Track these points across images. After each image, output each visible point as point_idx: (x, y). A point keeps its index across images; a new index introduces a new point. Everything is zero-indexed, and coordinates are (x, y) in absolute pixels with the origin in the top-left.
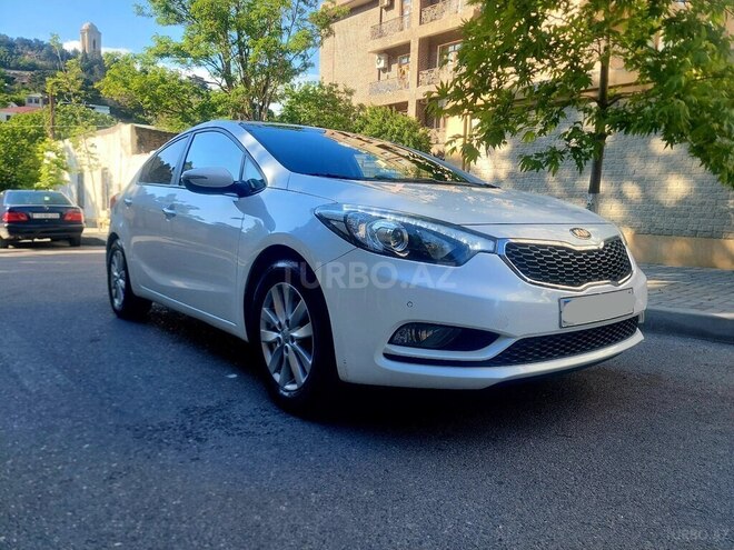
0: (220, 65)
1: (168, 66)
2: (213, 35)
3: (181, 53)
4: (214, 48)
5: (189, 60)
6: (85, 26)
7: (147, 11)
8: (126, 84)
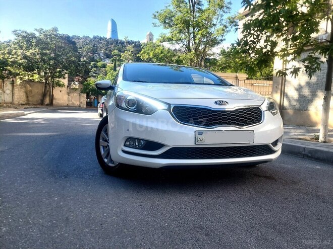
0: (185, 43)
1: (167, 45)
2: (181, 30)
3: (170, 40)
4: (183, 36)
5: (174, 42)
6: (148, 33)
7: (157, 25)
8: (148, 54)
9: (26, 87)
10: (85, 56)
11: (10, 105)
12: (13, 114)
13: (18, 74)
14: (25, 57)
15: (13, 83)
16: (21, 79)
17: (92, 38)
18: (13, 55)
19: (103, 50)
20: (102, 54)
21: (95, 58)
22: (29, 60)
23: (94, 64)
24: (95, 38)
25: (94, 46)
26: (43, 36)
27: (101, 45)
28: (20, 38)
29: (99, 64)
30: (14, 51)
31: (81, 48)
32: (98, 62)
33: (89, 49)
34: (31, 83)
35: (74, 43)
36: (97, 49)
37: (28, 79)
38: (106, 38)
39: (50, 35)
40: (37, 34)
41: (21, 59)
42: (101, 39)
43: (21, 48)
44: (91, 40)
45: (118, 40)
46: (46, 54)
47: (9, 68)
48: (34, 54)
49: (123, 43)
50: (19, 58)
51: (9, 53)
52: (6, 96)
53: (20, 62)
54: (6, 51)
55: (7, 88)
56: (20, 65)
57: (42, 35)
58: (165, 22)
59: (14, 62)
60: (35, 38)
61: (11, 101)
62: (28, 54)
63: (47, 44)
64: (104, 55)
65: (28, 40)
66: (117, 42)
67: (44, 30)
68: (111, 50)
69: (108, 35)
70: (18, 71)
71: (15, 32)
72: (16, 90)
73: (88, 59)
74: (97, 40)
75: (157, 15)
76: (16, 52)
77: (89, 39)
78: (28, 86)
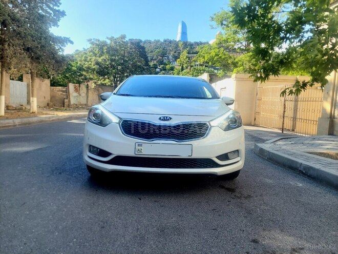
7: (214, 27)
9: (98, 90)
10: (155, 60)
11: (84, 106)
12: (81, 115)
13: (91, 79)
14: (97, 63)
15: (87, 87)
16: (95, 83)
17: (163, 41)
18: (88, 62)
19: (172, 53)
20: (170, 57)
21: (165, 61)
22: (100, 66)
23: (163, 67)
24: (165, 41)
25: (164, 49)
26: (113, 44)
27: (171, 48)
28: (94, 46)
29: (168, 67)
30: (89, 58)
31: (152, 52)
32: (167, 65)
33: (159, 52)
34: (103, 87)
35: (143, 48)
36: (167, 52)
37: (101, 83)
38: (176, 41)
39: (119, 43)
40: (109, 42)
41: (94, 65)
42: (170, 42)
43: (95, 55)
44: (162, 44)
45: (187, 42)
46: (114, 60)
47: (84, 73)
48: (105, 60)
49: (191, 45)
50: (93, 64)
51: (85, 60)
52: (81, 98)
53: (94, 67)
54: (83, 58)
55: (83, 91)
56: (94, 70)
57: (113, 42)
58: (222, 24)
59: (89, 68)
60: (106, 45)
61: (85, 103)
62: (100, 60)
63: (117, 50)
64: (173, 58)
65: (101, 47)
66: (186, 45)
67: (115, 37)
68: (179, 53)
69: (178, 38)
70: (91, 76)
71: (89, 40)
72: (90, 93)
73: (157, 62)
74: (167, 43)
75: (214, 17)
76: (90, 59)
77: (160, 43)
78: (100, 89)
